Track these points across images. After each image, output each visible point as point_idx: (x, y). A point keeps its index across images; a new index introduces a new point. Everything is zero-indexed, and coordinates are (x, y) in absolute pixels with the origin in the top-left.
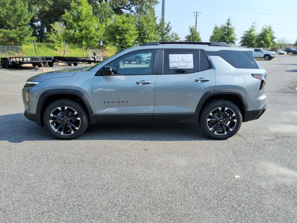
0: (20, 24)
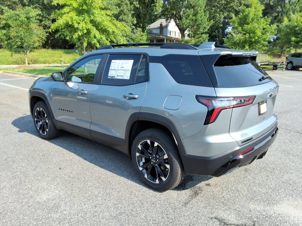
0: (198, 32)
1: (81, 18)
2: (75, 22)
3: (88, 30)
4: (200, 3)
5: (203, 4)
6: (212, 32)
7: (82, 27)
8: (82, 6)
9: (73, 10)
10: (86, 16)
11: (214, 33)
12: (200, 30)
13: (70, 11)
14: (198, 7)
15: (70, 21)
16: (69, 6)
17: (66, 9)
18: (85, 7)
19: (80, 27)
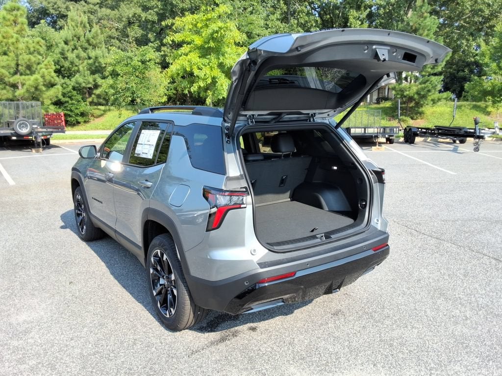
0: (424, 73)
1: (205, 61)
2: (195, 67)
3: (214, 78)
4: (427, 24)
5: (433, 24)
6: (458, 71)
7: (205, 75)
8: (209, 43)
9: (195, 50)
10: (212, 58)
11: (461, 74)
12: (427, 69)
13: (190, 52)
14: (424, 31)
15: (187, 66)
16: (189, 43)
17: (185, 49)
18: (212, 44)
19: (201, 74)
